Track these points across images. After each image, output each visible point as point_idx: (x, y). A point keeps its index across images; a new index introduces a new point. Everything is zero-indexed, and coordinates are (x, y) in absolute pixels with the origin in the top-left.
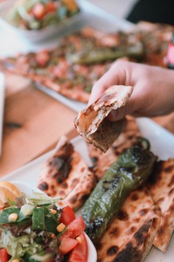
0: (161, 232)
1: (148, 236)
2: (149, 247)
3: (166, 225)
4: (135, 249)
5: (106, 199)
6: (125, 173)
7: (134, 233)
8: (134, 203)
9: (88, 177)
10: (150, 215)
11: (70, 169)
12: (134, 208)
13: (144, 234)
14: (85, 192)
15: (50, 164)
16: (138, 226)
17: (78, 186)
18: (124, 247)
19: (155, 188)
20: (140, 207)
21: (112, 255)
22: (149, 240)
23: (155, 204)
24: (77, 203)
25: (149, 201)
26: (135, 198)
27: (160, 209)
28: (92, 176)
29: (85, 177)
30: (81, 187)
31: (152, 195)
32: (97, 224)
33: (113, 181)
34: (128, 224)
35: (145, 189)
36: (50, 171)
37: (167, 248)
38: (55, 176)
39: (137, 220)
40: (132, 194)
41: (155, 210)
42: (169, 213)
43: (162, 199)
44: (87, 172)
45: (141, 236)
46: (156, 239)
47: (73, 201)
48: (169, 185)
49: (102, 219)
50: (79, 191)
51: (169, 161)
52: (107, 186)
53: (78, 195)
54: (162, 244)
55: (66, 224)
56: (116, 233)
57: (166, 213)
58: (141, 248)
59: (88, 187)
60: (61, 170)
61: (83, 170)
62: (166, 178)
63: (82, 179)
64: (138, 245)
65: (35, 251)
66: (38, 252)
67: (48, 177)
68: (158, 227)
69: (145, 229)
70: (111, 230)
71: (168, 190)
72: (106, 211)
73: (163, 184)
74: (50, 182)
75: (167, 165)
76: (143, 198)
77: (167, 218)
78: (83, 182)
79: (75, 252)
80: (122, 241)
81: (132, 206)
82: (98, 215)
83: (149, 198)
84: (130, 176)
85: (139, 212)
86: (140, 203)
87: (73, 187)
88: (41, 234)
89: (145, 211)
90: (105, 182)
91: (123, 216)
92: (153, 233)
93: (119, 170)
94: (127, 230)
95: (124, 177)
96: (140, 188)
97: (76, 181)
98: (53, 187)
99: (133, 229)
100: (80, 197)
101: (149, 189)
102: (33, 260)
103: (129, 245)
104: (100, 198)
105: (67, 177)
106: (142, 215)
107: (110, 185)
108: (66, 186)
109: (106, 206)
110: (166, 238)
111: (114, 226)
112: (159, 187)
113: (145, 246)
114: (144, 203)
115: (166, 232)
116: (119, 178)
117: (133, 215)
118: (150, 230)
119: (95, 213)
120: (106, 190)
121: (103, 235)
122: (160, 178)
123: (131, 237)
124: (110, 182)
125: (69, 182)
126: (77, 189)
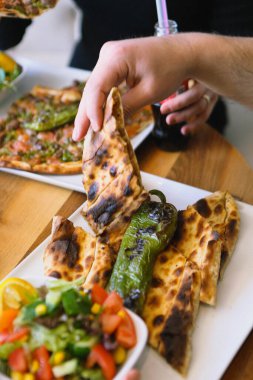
0: (205, 286)
1: (193, 294)
2: (196, 305)
3: (208, 276)
4: (183, 311)
5: (135, 268)
6: (148, 235)
7: (175, 297)
8: (166, 266)
9: (102, 251)
10: (187, 272)
11: (78, 248)
12: (167, 271)
13: (188, 294)
14: (105, 268)
15: (53, 249)
16: (177, 288)
17: (95, 263)
18: (170, 313)
19: (182, 244)
20: (173, 268)
21: (159, 324)
22: (195, 297)
23: (188, 260)
24: (101, 283)
25: (181, 259)
26: (164, 260)
27: (195, 264)
28: (107, 249)
29: (99, 252)
30: (99, 263)
31: (182, 252)
32: (133, 297)
33: (136, 247)
34: (166, 289)
35: (172, 247)
36: (57, 258)
37: (216, 301)
38: (64, 261)
39: (175, 282)
40: (159, 257)
41: (190, 266)
42: (207, 263)
43: (194, 253)
44: (99, 246)
45: (185, 296)
46: (202, 294)
47: (96, 281)
48: (198, 235)
49: (138, 291)
50: (99, 268)
51: (188, 209)
52: (130, 254)
53: (98, 273)
54: (210, 298)
55: (101, 303)
56: (155, 302)
57: (204, 264)
58: (188, 308)
59: (107, 261)
60: (68, 252)
61: (93, 245)
62: (191, 229)
63: (96, 255)
64: (185, 306)
65: (77, 338)
66: (82, 339)
67: (55, 264)
68: (199, 281)
69: (186, 287)
70: (149, 301)
71: (198, 241)
72: (139, 281)
73: (190, 235)
74: (60, 269)
75: (188, 215)
76: (172, 257)
77: (206, 269)
78: (99, 258)
79: (121, 329)
80: (165, 308)
81: (163, 269)
82: (131, 288)
83: (180, 255)
84: (154, 236)
85: (173, 273)
86: (171, 263)
87: (89, 266)
88: (79, 317)
89: (180, 270)
90: (128, 250)
91: (157, 282)
92: (197, 289)
93: (138, 233)
94: (166, 296)
95: (148, 239)
96: (167, 249)
97: (90, 259)
98: (66, 274)
99: (173, 293)
100: (102, 275)
101: (176, 246)
102: (79, 349)
103: (175, 309)
104: (127, 269)
105: (78, 258)
106: (178, 276)
107: (135, 252)
108: (80, 269)
109: (138, 276)
110: (212, 290)
111: (151, 295)
112: (187, 240)
113: (192, 305)
114: (176, 262)
115: (211, 284)
116: (142, 242)
117: (168, 278)
118: (192, 287)
119: (128, 287)
120: (131, 258)
121: (143, 307)
122: (185, 231)
123: (174, 301)
124: (133, 249)
125: (82, 263)
126: (96, 268)
